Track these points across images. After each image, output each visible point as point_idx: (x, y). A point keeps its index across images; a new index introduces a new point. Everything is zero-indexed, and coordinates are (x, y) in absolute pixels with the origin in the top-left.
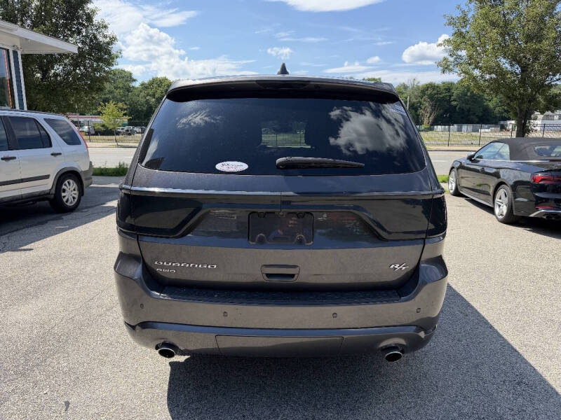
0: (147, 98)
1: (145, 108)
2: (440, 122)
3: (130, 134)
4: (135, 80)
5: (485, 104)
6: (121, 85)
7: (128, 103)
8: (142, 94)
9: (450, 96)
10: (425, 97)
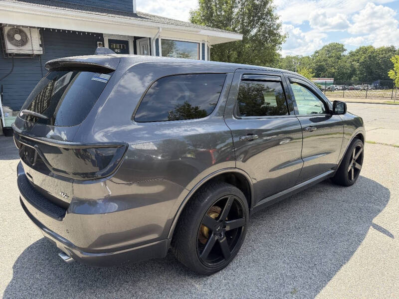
0: (353, 63)
1: (349, 72)
3: (331, 91)
4: (345, 50)
6: (334, 55)
7: (336, 67)
8: (349, 60)
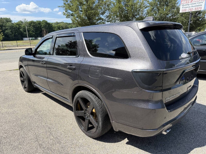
2: (39, 36)
5: (54, 29)
9: (41, 26)
10: (31, 26)
